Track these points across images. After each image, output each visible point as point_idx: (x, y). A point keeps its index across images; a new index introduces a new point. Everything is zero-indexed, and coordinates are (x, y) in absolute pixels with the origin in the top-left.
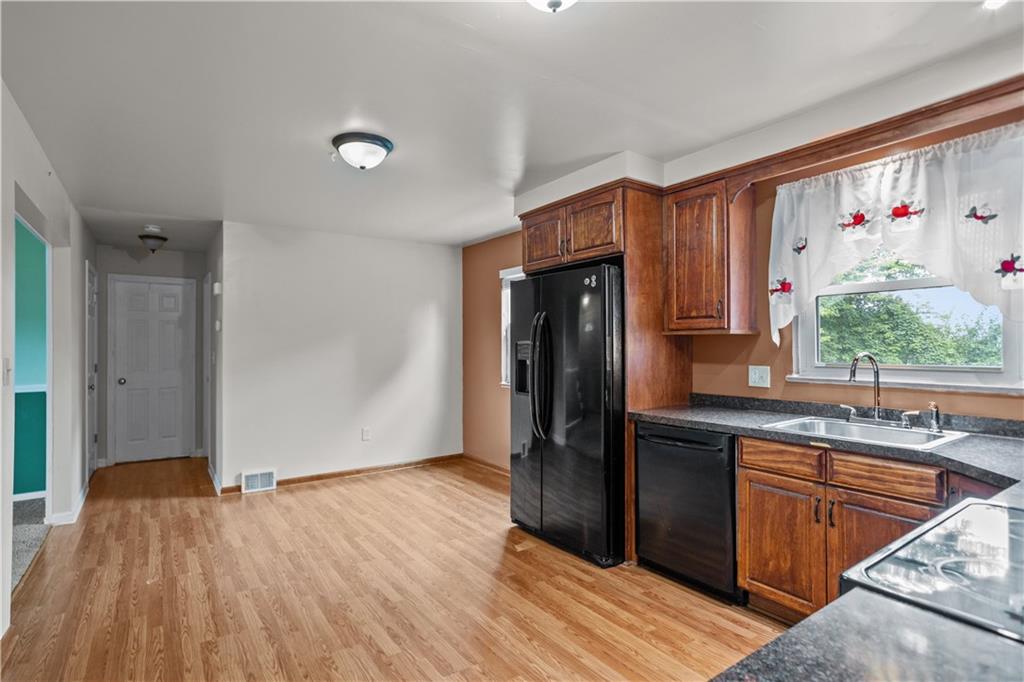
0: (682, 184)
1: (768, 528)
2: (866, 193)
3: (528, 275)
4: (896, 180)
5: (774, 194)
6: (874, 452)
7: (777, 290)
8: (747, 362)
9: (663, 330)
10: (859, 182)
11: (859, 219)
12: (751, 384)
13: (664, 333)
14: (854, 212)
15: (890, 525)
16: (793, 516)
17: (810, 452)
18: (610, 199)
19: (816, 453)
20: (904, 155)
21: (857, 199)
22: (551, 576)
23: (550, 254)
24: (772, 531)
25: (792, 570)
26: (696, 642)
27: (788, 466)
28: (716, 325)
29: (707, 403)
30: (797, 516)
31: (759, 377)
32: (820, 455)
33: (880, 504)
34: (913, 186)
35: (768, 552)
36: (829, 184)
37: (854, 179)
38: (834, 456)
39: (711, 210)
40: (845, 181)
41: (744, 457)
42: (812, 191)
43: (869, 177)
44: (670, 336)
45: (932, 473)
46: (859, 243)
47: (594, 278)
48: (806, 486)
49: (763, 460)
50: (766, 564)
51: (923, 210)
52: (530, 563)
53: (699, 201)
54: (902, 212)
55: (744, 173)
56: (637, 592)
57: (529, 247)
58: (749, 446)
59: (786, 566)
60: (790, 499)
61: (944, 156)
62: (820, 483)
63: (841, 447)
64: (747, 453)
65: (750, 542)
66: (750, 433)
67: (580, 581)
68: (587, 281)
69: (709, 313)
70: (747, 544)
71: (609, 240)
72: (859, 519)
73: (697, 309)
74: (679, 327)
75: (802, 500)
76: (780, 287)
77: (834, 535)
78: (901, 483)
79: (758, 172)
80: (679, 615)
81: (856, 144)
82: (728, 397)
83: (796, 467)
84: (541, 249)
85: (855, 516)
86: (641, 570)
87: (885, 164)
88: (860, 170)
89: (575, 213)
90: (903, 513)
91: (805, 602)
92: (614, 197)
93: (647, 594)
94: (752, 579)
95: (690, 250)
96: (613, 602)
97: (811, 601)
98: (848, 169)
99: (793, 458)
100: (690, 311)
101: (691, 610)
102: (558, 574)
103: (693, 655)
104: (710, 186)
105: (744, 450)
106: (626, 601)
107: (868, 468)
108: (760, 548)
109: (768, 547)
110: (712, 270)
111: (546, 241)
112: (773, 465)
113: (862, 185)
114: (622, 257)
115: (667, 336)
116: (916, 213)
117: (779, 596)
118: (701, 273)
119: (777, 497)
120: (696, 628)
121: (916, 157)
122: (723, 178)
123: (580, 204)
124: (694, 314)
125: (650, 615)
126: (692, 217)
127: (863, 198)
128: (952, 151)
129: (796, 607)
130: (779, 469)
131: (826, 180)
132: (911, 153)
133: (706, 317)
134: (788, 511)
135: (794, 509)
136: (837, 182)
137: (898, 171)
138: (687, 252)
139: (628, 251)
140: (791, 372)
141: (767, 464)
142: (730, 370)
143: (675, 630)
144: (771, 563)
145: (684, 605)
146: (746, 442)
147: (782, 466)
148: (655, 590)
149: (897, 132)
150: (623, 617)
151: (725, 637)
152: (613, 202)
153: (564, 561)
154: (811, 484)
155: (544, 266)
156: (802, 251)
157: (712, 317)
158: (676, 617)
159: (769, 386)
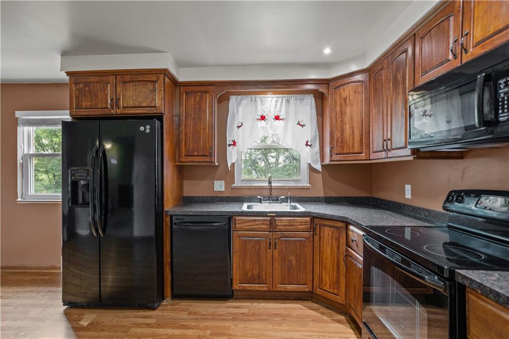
0: (190, 82)
1: (248, 257)
2: (266, 108)
3: (73, 118)
4: (276, 105)
5: (228, 100)
6: (291, 215)
7: (232, 145)
8: (213, 179)
9: (176, 162)
10: (263, 103)
11: (263, 118)
12: (215, 190)
13: (176, 164)
14: (261, 115)
15: (296, 242)
16: (260, 248)
17: (266, 218)
18: (155, 79)
19: (269, 218)
20: (279, 96)
21: (262, 109)
22: (127, 332)
23: (100, 106)
24: (250, 258)
25: (259, 274)
26: (232, 327)
27: (257, 226)
28: (208, 160)
29: (193, 201)
30: (261, 248)
31: (219, 186)
32: (271, 219)
33: (293, 235)
34: (281, 109)
35: (248, 268)
36: (253, 100)
37: (262, 101)
38: (276, 219)
39: (206, 100)
40: (259, 101)
41: (237, 226)
42: (246, 102)
43: (267, 101)
44: (179, 165)
45: (308, 219)
46: (263, 128)
47: (148, 127)
48: (265, 234)
49: (246, 226)
50: (247, 274)
51: (284, 119)
52: (103, 330)
53: (200, 94)
54: (277, 118)
55: (223, 85)
56: (184, 315)
57: (77, 98)
58: (239, 220)
59: (256, 272)
60: (258, 241)
61: (290, 100)
62: (271, 231)
63: (280, 214)
64: (238, 224)
65: (239, 267)
66: (240, 213)
67: (148, 325)
68: (142, 128)
69: (205, 154)
70: (238, 268)
71: (153, 105)
72: (285, 243)
73: (198, 151)
74: (186, 160)
75: (263, 240)
76: (233, 143)
77: (276, 252)
78: (300, 225)
79: (230, 87)
80: (214, 317)
81: (271, 86)
82: (204, 197)
83: (261, 226)
84: (91, 101)
85: (284, 243)
86: (175, 301)
87: (272, 98)
88: (264, 97)
89: (125, 82)
90: (300, 237)
91: (264, 285)
92: (158, 78)
93: (190, 313)
94: (240, 284)
95: (194, 119)
96: (178, 328)
97: (266, 284)
98: (260, 96)
99: (260, 223)
100: (193, 152)
101: (216, 311)
102: (130, 328)
103: (237, 334)
104: (206, 87)
105: (237, 222)
106: (184, 324)
107: (288, 221)
108: (245, 268)
109: (248, 266)
110: (206, 131)
111: (96, 96)
112: (250, 227)
113: (264, 104)
114: (162, 116)
115: (177, 165)
116: (281, 119)
117: (253, 287)
118: (200, 133)
119: (253, 242)
120: (226, 320)
121: (282, 97)
122: (213, 85)
123: (129, 77)
124: (196, 154)
125: (202, 324)
126: (195, 101)
127: (265, 109)
128: (293, 98)
129: (260, 289)
130: (253, 229)
131: (251, 99)
132: (281, 96)
133: (203, 156)
134: (257, 247)
135: (260, 246)
136: (255, 100)
137: (277, 102)
138: (192, 120)
139: (165, 113)
140: (234, 183)
141: (248, 227)
142: (205, 183)
143: (219, 326)
144: (249, 273)
145: (210, 311)
146: (237, 218)
147: (255, 227)
148: (192, 309)
149: (285, 86)
150: (190, 334)
151: (239, 317)
152: (157, 81)
153: (127, 317)
154: (267, 233)
155: (93, 113)
156: (240, 128)
157: (206, 156)
158: (213, 319)
159: (224, 190)
